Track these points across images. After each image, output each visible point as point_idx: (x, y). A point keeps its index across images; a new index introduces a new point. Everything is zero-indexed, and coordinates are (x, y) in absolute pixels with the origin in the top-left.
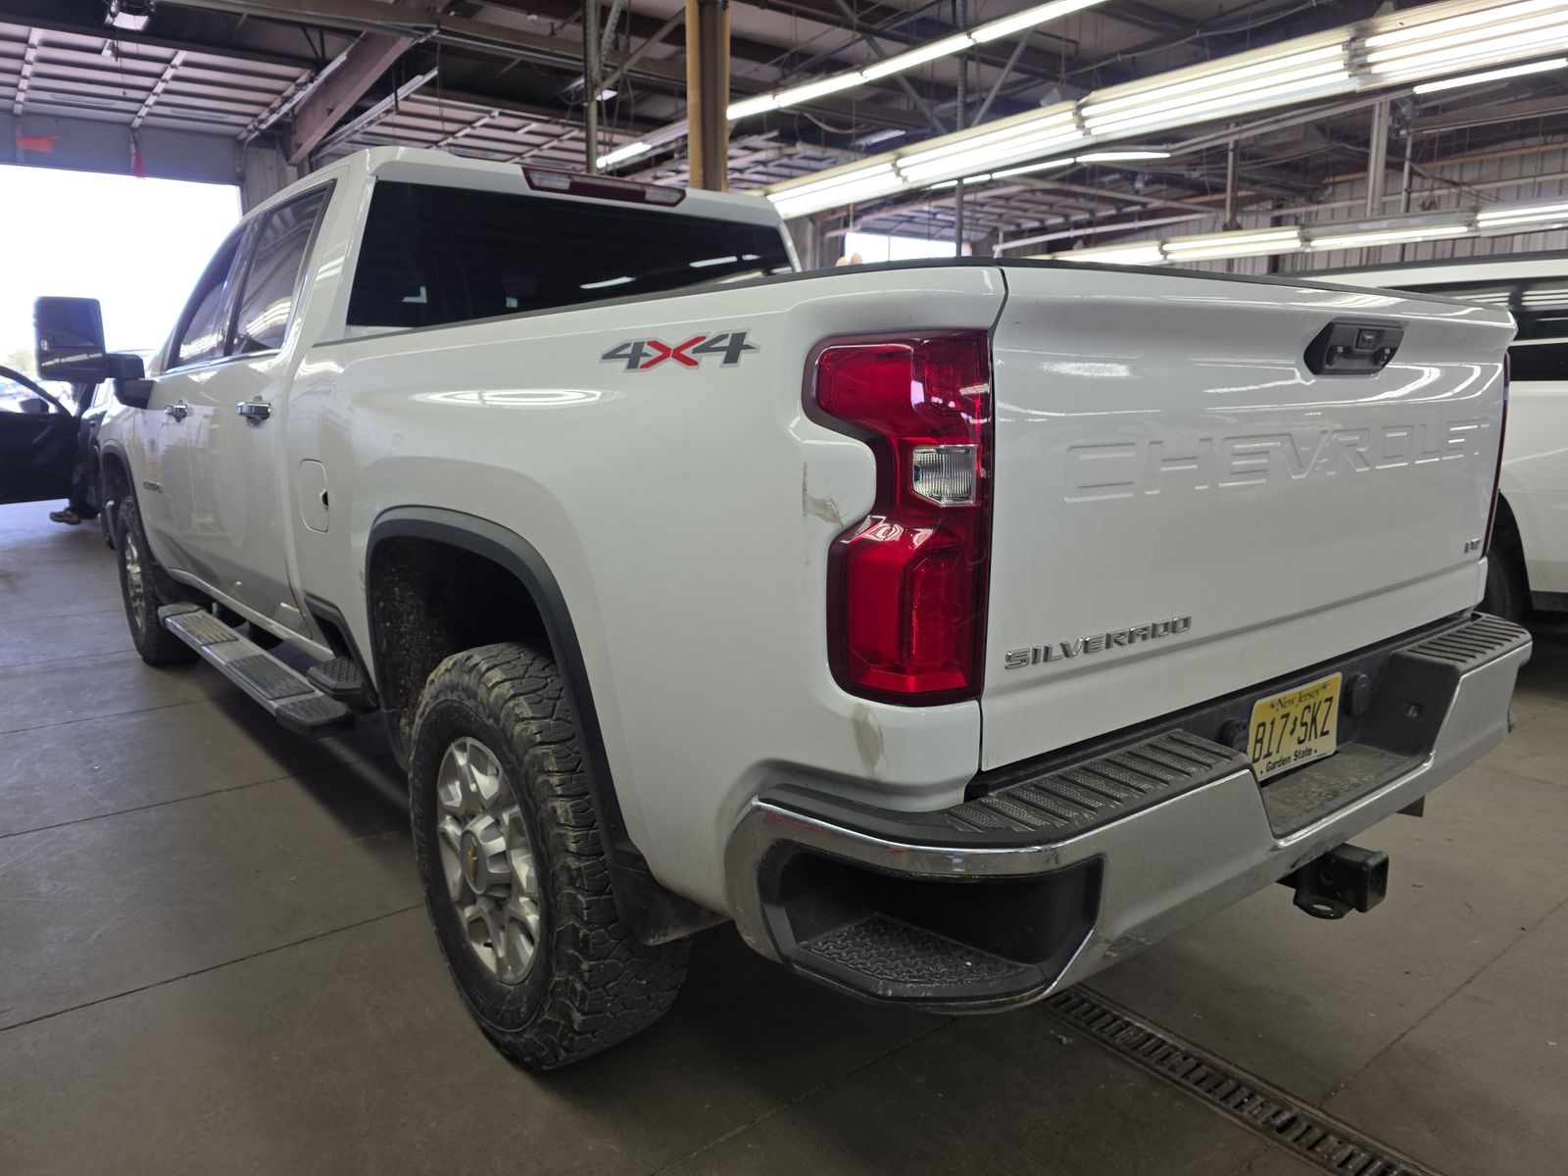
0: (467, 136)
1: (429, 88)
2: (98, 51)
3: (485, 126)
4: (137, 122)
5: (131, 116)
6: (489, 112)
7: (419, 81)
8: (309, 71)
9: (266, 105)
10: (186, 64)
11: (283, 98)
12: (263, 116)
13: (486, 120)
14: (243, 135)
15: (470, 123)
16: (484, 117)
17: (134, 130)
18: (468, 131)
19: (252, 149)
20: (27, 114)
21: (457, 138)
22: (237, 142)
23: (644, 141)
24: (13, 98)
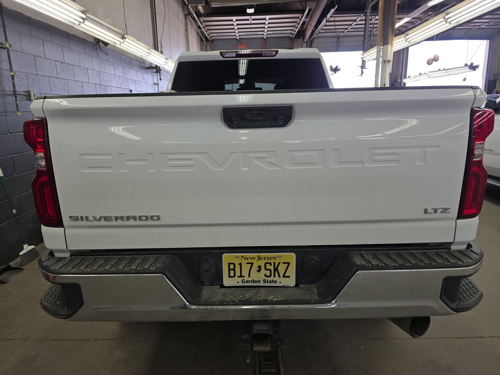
0: (355, 25)
1: (337, 12)
2: (248, 20)
3: (360, 20)
4: (265, 37)
5: (263, 35)
6: (360, 16)
7: (332, 11)
8: (301, 14)
9: (294, 26)
10: (270, 19)
11: (298, 23)
12: (295, 30)
13: (360, 19)
14: (292, 36)
15: (355, 20)
16: (359, 18)
17: (265, 39)
18: (355, 23)
19: (295, 40)
20: (240, 39)
21: (352, 26)
22: (291, 38)
23: (408, 17)
24: (236, 35)
